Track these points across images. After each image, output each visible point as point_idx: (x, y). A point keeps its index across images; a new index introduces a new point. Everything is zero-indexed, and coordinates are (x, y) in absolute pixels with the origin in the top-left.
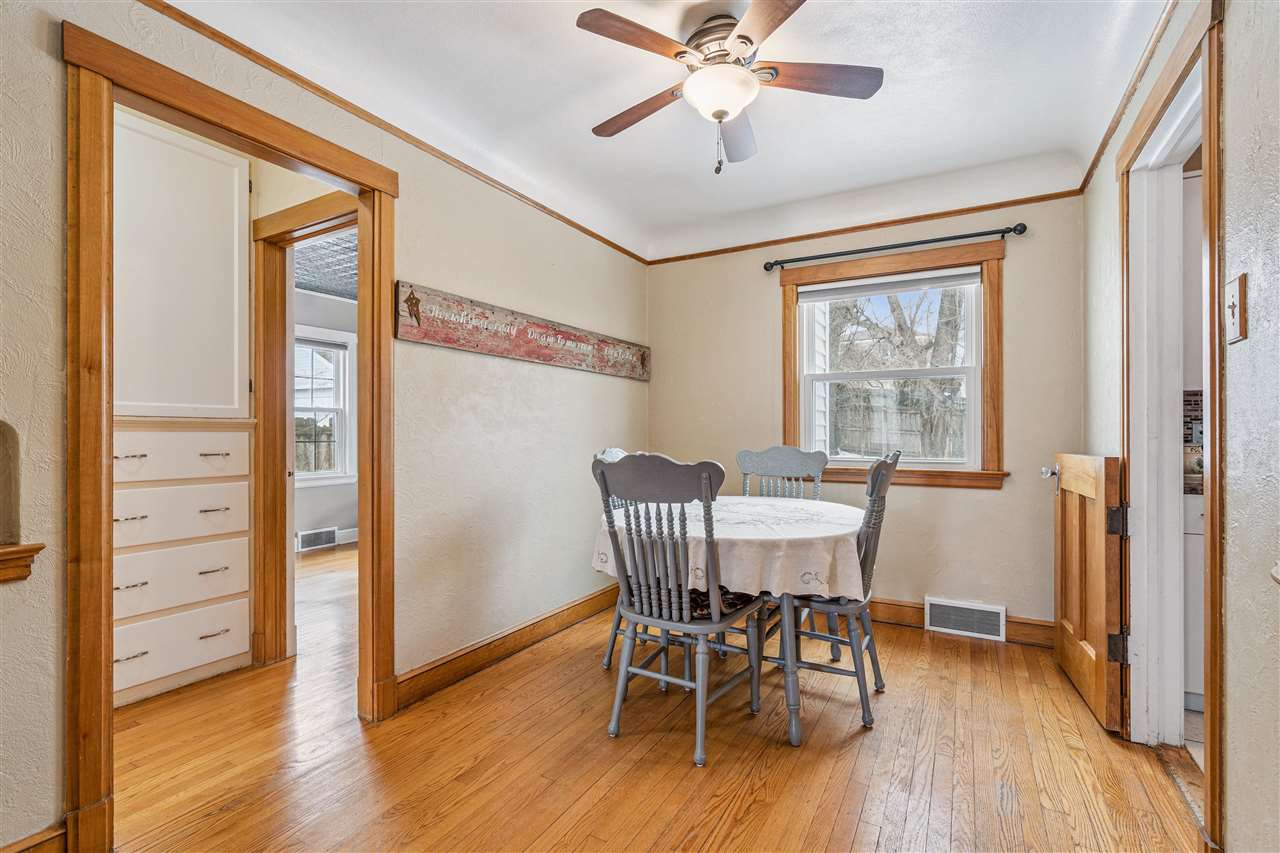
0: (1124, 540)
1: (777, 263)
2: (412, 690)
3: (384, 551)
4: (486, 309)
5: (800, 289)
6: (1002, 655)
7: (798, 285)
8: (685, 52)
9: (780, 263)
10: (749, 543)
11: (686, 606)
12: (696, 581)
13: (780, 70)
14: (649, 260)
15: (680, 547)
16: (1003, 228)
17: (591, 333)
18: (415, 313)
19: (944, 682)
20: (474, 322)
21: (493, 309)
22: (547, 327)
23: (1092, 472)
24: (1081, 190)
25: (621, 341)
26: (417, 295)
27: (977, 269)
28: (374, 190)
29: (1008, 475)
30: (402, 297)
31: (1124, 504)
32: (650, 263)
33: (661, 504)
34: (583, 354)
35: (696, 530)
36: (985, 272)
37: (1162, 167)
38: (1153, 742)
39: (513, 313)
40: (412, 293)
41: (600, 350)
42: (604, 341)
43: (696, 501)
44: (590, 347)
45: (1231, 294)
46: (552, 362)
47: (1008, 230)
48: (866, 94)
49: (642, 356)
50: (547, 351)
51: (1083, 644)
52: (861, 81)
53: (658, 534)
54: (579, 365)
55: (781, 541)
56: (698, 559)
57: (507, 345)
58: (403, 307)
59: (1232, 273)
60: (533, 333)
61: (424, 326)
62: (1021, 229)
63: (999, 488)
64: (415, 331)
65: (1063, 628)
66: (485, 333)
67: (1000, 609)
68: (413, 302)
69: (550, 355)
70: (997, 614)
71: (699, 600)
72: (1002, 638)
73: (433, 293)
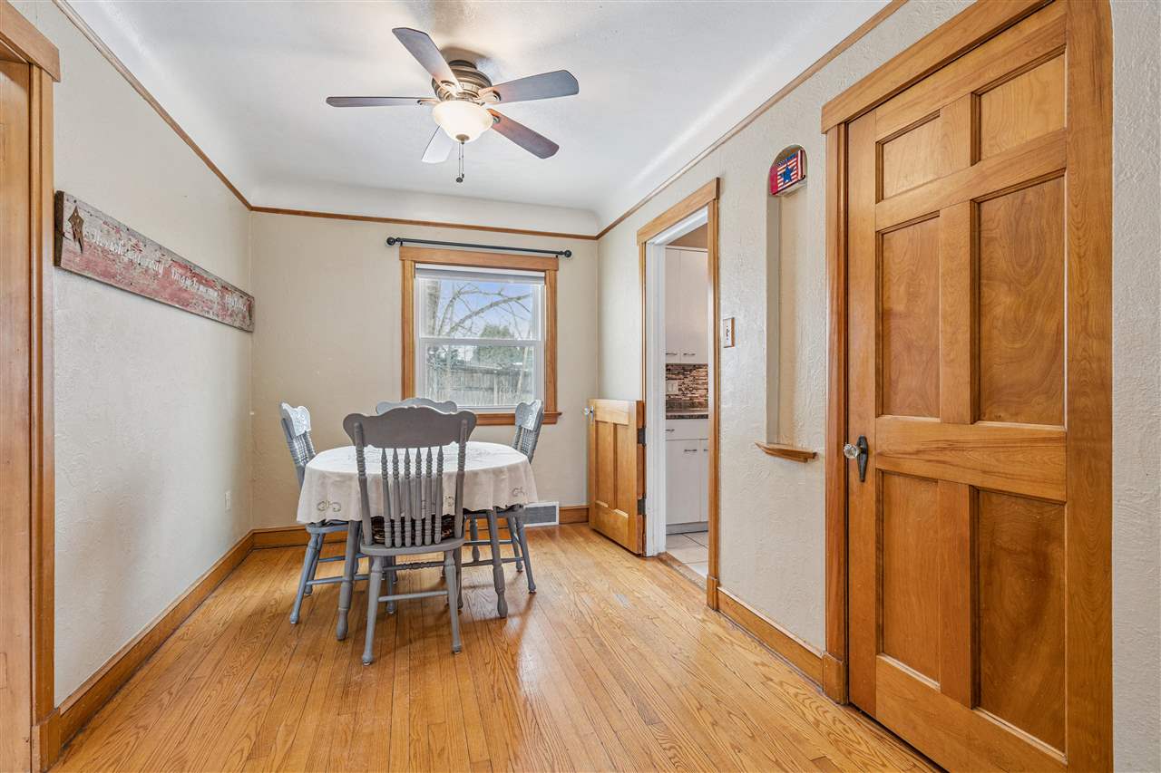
0: (644, 446)
1: (398, 240)
2: (72, 722)
3: (46, 547)
4: (140, 243)
5: (418, 266)
6: (557, 533)
7: (415, 262)
8: (453, 84)
9: (401, 241)
10: (485, 471)
11: (438, 530)
12: (448, 509)
13: (502, 121)
14: (253, 205)
15: (435, 483)
16: (559, 250)
17: (217, 278)
18: (78, 236)
19: (548, 556)
20: (130, 255)
21: (145, 241)
22: (186, 267)
23: (626, 409)
24: (597, 238)
25: (236, 289)
26: (81, 214)
27: (542, 274)
28: (30, 64)
29: (560, 414)
30: (67, 214)
31: (644, 427)
32: (253, 209)
33: (410, 450)
34: (211, 301)
35: (451, 467)
36: (548, 279)
37: (660, 245)
38: (656, 554)
39: (161, 248)
40: (76, 210)
41: (222, 297)
42: (225, 288)
43: (454, 442)
44: (216, 294)
45: (725, 326)
46: (188, 309)
47: (561, 253)
48: (543, 156)
49: (249, 305)
50: (185, 295)
51: (616, 511)
52: (547, 148)
53: (417, 474)
54: (208, 312)
55: (503, 467)
56: (449, 490)
57: (155, 285)
58: (67, 227)
59: (725, 315)
60: (176, 273)
61: (87, 253)
62: (568, 254)
63: (555, 423)
64: (78, 259)
65: (598, 506)
66: (139, 270)
67: (556, 504)
68: (77, 221)
69: (187, 300)
70: (555, 507)
71: (448, 522)
72: (557, 523)
73: (96, 214)
